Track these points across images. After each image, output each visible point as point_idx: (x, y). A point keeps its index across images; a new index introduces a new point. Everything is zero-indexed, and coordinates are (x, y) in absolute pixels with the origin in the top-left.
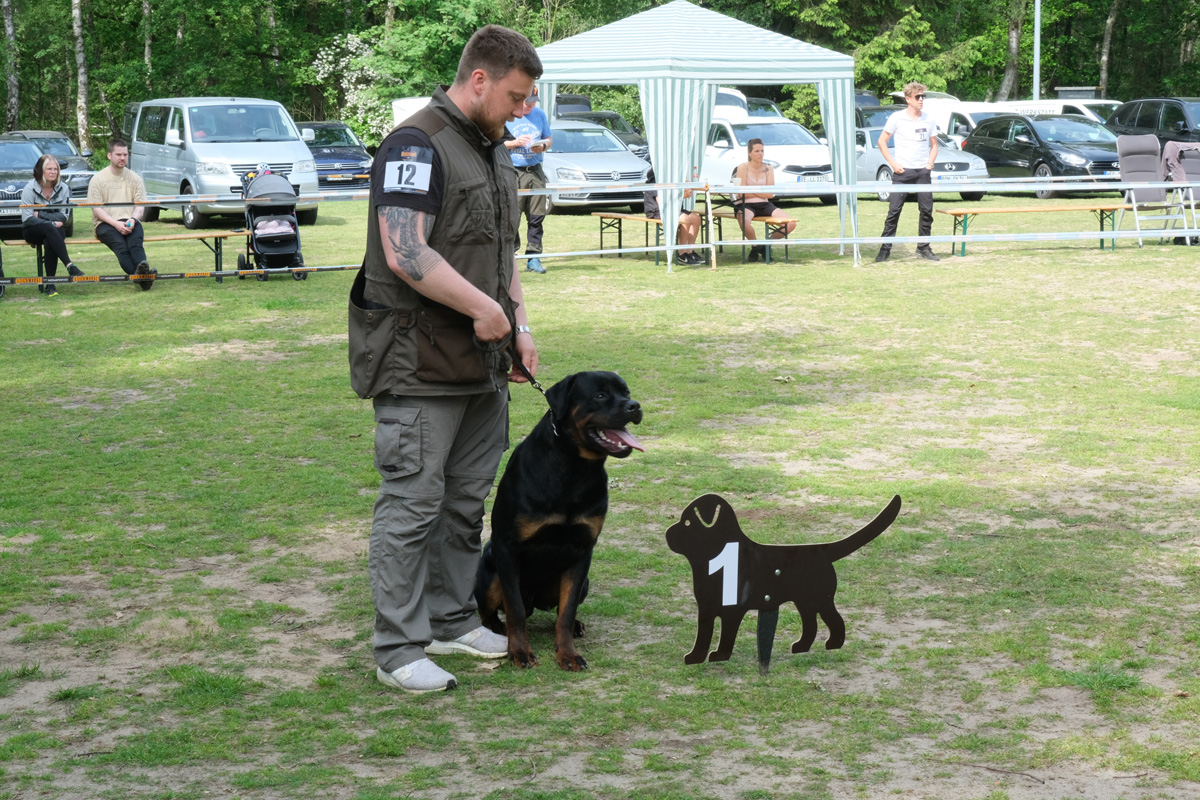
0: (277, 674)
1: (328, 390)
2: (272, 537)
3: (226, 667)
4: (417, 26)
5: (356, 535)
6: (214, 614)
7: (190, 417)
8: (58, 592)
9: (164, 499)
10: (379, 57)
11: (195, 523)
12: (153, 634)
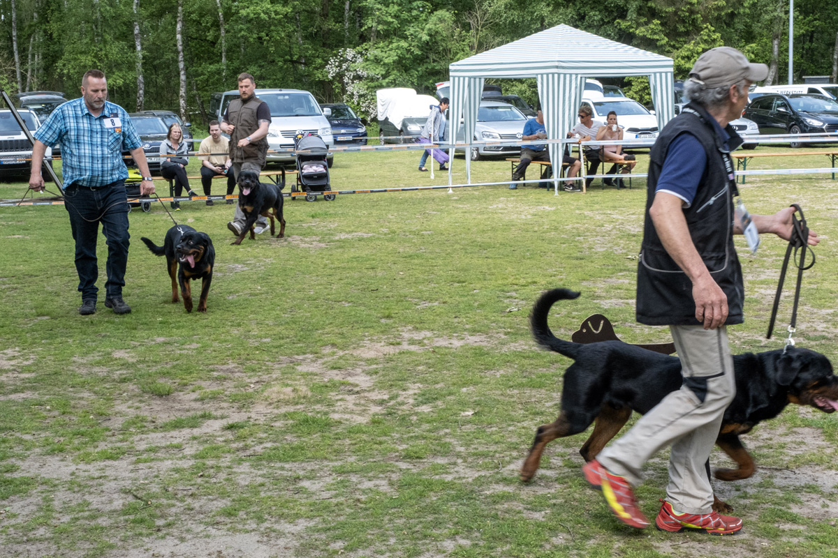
0: (347, 416)
1: (355, 264)
2: (333, 345)
3: (318, 413)
4: (391, 43)
5: (382, 344)
6: (307, 385)
7: (275, 279)
8: (215, 374)
9: (267, 325)
10: (368, 63)
11: (288, 337)
12: (274, 396)
